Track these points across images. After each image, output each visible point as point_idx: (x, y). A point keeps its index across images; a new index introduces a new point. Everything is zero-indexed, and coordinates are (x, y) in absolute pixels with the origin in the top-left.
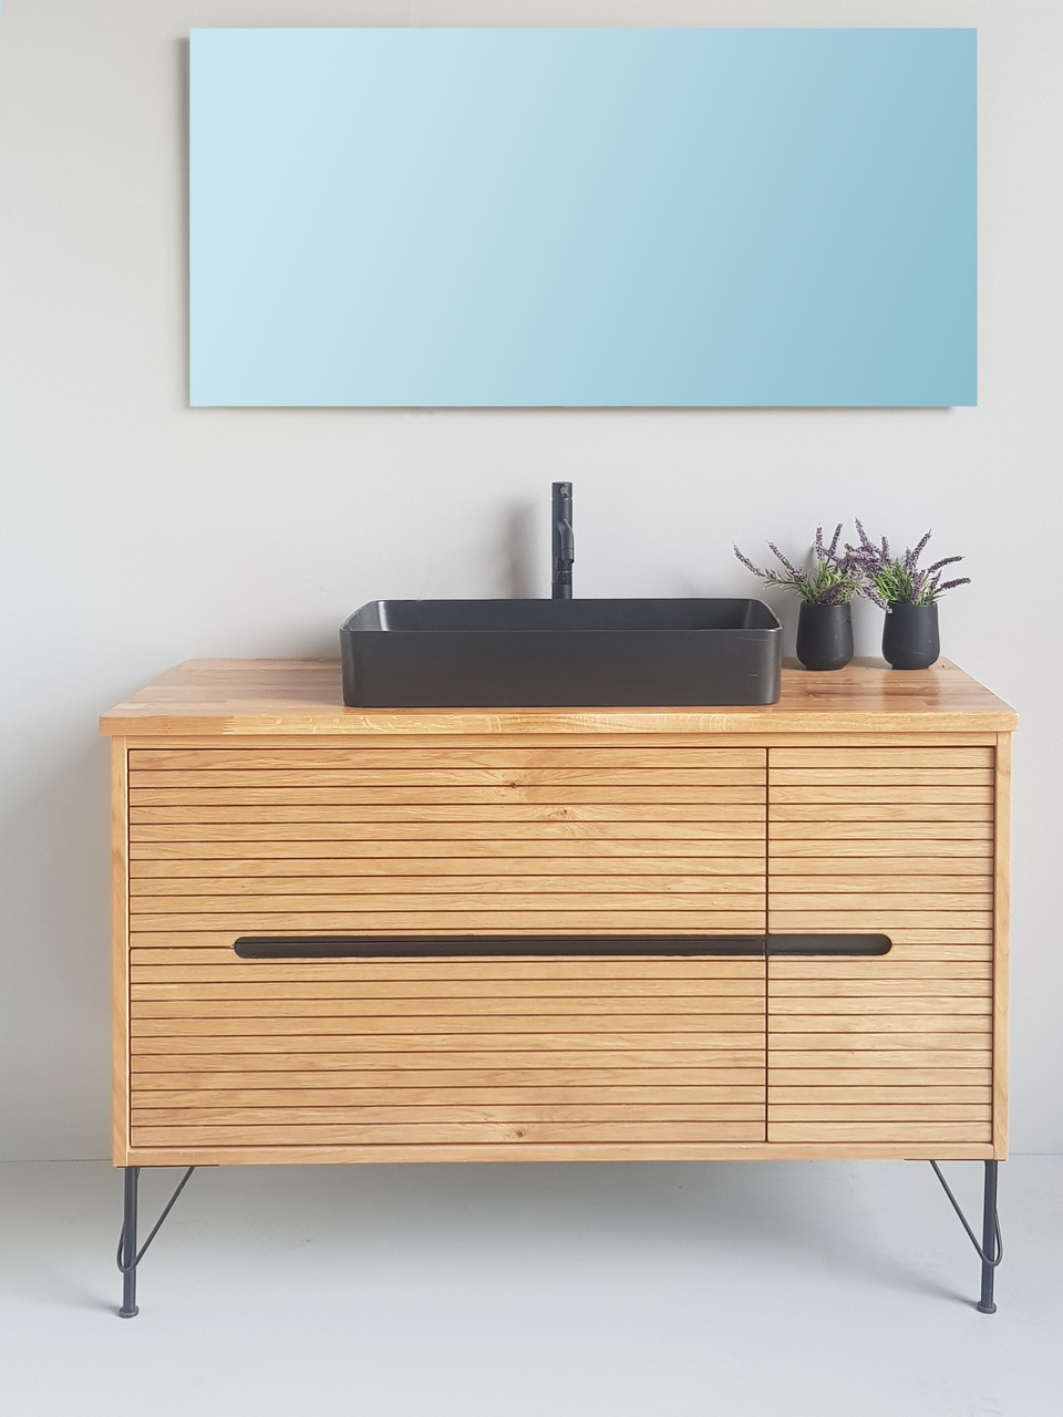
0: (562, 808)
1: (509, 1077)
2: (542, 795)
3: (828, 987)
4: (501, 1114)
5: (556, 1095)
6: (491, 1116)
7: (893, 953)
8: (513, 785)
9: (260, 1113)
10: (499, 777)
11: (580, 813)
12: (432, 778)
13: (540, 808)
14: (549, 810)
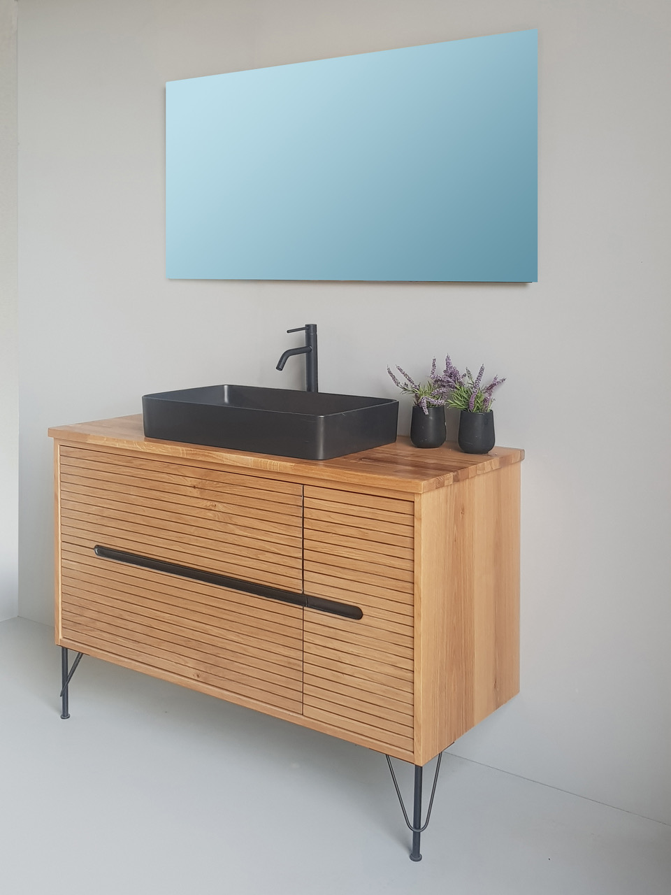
0: (214, 503)
1: (193, 644)
2: (207, 495)
3: (331, 632)
4: (191, 663)
5: (212, 660)
6: (187, 663)
7: (364, 620)
8: (194, 487)
9: (105, 634)
10: (189, 482)
11: (220, 507)
12: (164, 478)
13: (205, 501)
14: (209, 503)
